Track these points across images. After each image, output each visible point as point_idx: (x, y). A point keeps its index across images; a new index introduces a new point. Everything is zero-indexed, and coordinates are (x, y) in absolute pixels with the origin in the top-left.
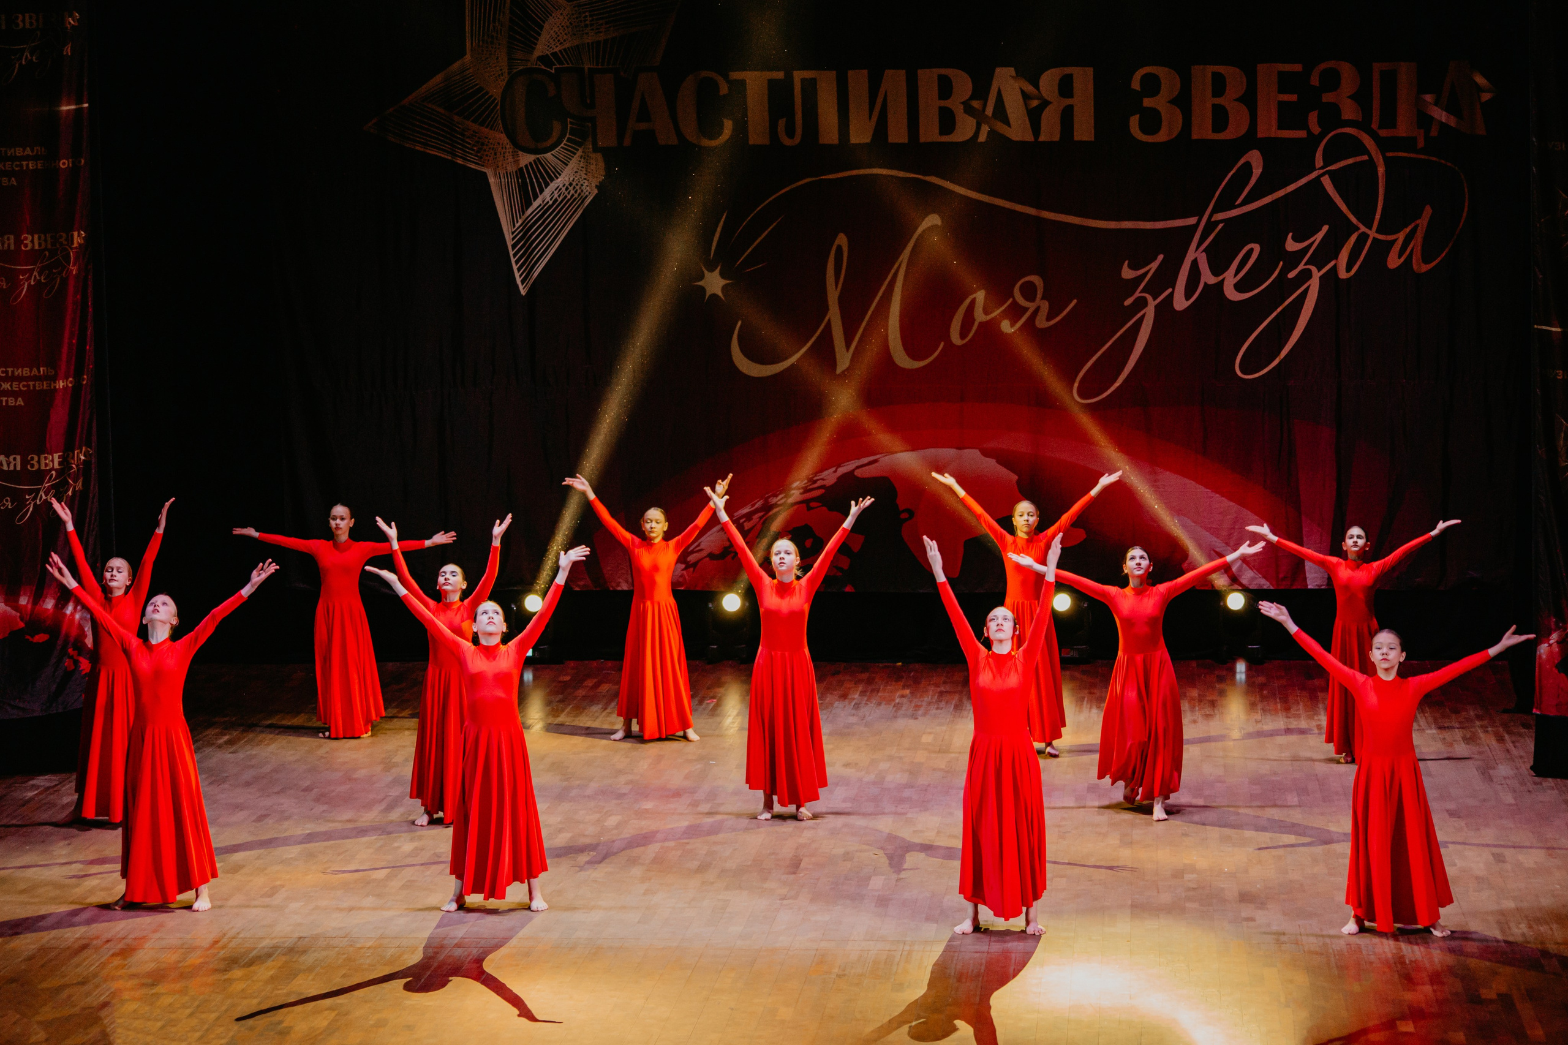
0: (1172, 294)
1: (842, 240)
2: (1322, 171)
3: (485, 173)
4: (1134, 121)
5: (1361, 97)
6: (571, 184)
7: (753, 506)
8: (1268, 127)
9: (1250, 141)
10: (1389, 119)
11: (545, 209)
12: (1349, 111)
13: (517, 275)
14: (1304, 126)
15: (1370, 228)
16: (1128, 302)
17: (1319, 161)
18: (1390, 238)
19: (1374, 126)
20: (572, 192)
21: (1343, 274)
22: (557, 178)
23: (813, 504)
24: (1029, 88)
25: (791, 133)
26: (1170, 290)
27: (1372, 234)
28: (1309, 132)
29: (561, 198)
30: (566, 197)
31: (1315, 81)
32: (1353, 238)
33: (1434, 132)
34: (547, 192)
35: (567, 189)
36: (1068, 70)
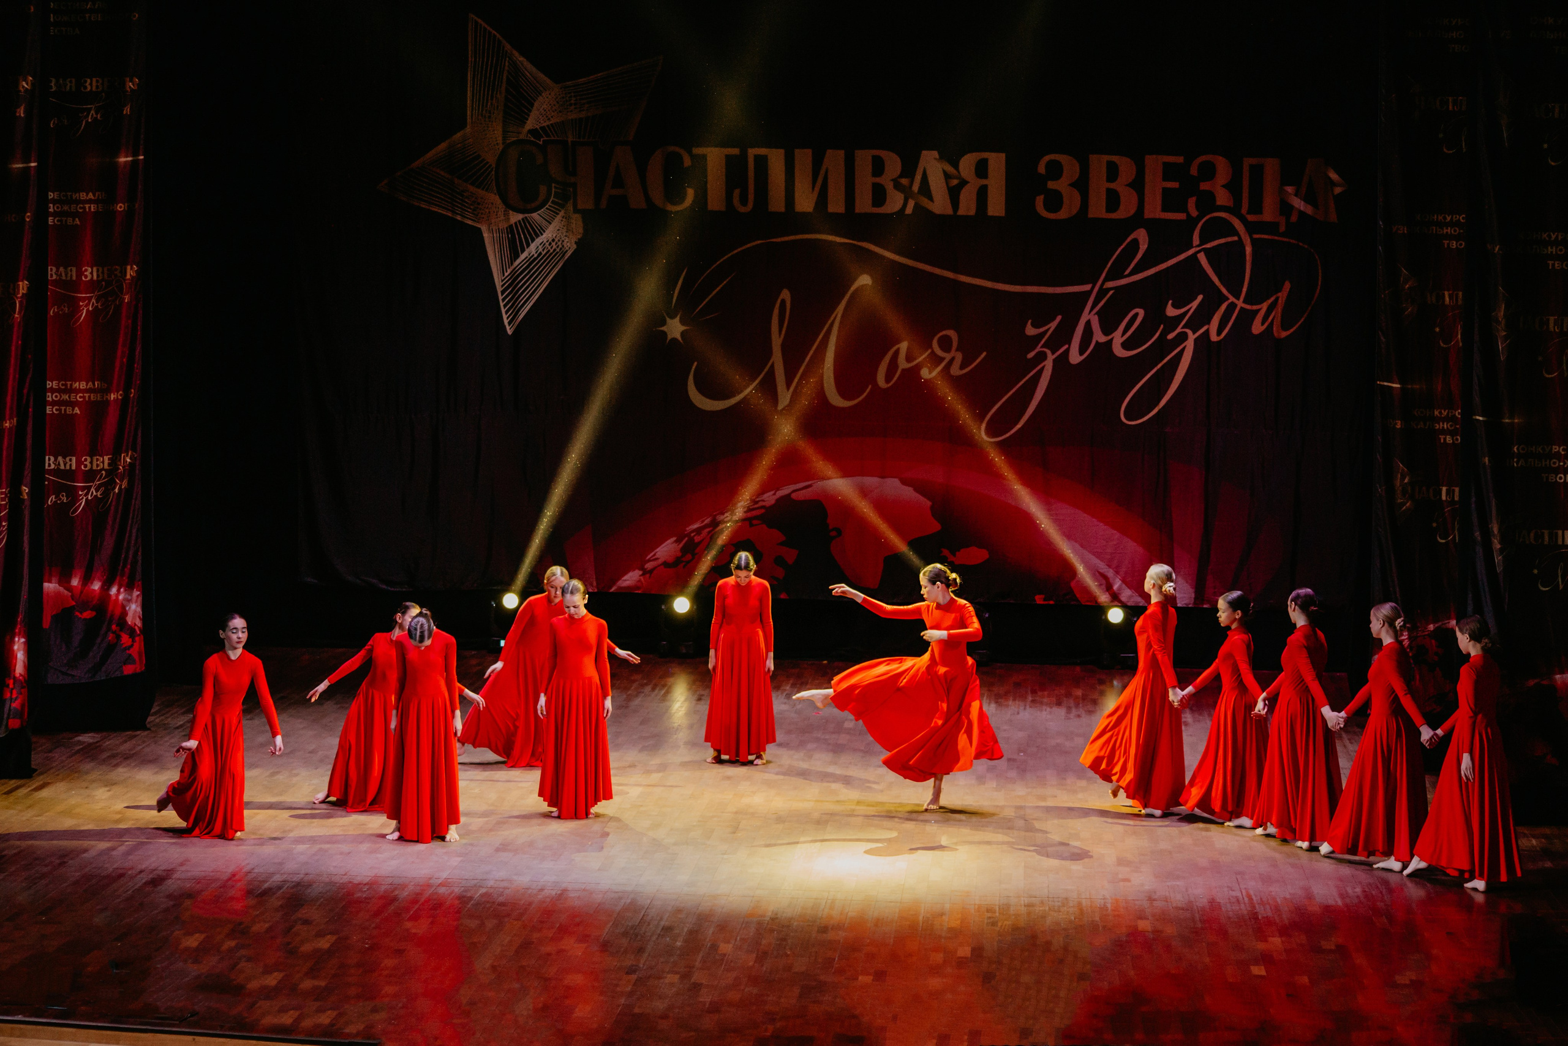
0: (1067, 351)
1: (786, 295)
2: (1198, 249)
3: (480, 229)
4: (1040, 200)
5: (1233, 187)
6: (553, 240)
7: (703, 522)
8: (1154, 210)
9: (1138, 220)
10: (1256, 206)
11: (531, 261)
12: (1223, 198)
13: (505, 317)
14: (1184, 209)
15: (1238, 299)
16: (1031, 355)
17: (1196, 240)
18: (1255, 307)
19: (1244, 211)
20: (554, 247)
21: (1214, 337)
22: (542, 235)
23: (755, 522)
24: (949, 169)
25: (744, 201)
26: (1066, 347)
27: (1240, 304)
28: (1188, 215)
29: (545, 252)
30: (549, 251)
31: (1194, 171)
32: (1224, 307)
33: (1294, 218)
34: (533, 246)
35: (550, 244)
36: (985, 155)
